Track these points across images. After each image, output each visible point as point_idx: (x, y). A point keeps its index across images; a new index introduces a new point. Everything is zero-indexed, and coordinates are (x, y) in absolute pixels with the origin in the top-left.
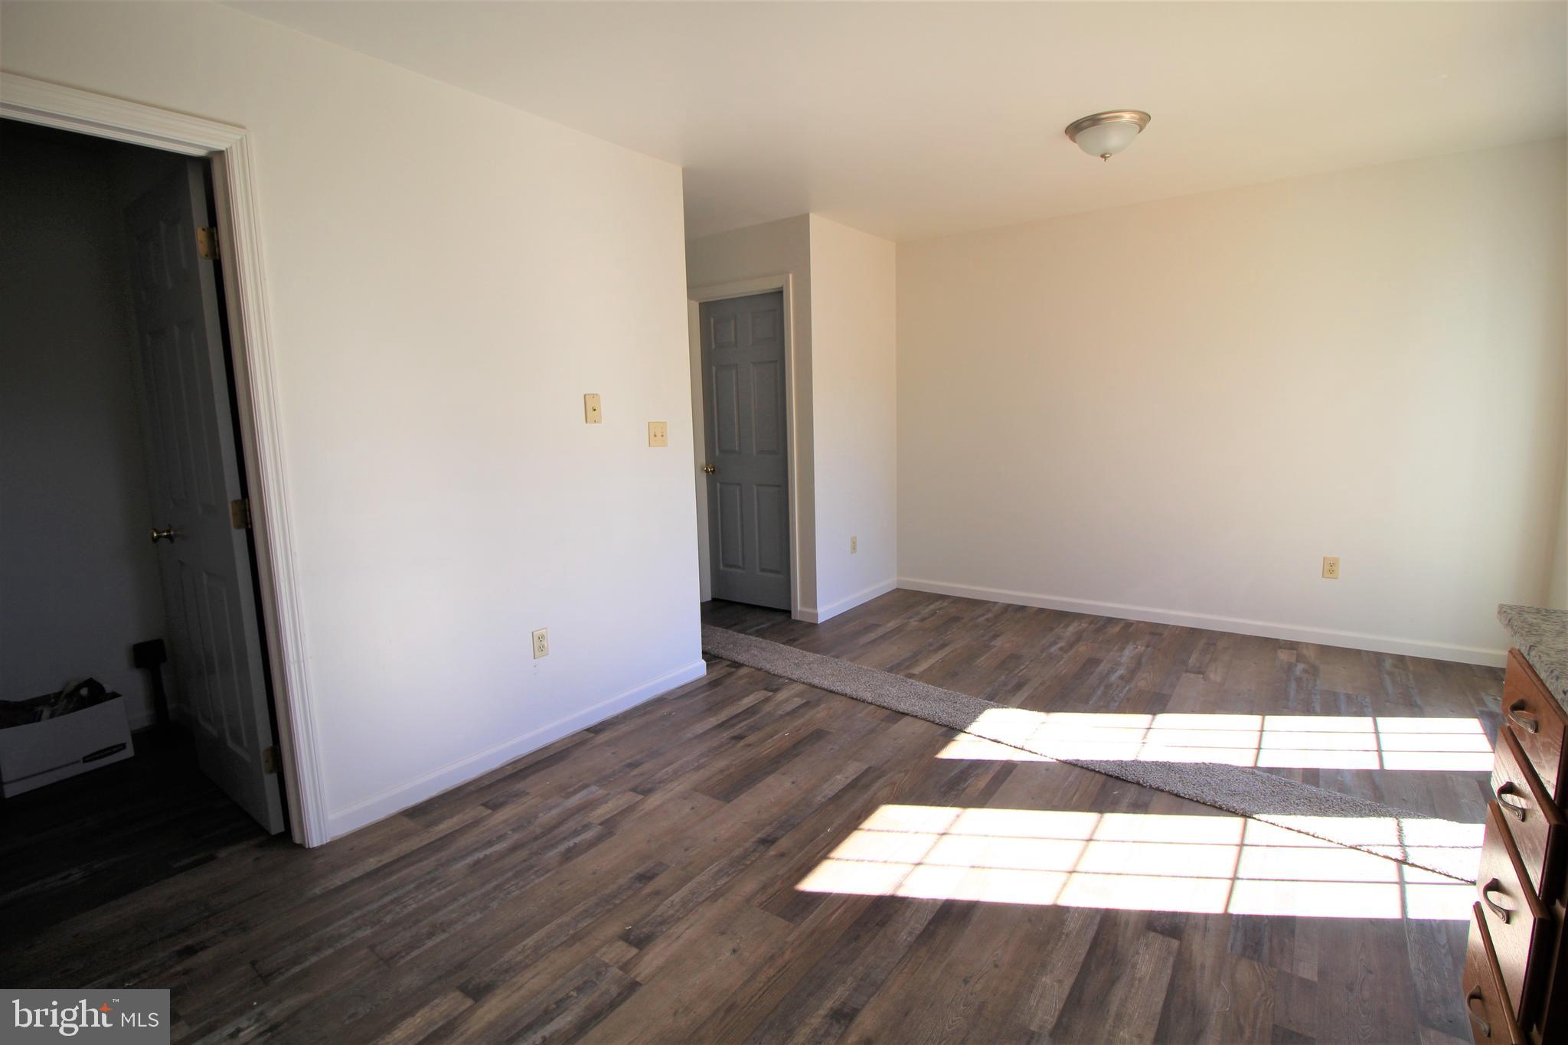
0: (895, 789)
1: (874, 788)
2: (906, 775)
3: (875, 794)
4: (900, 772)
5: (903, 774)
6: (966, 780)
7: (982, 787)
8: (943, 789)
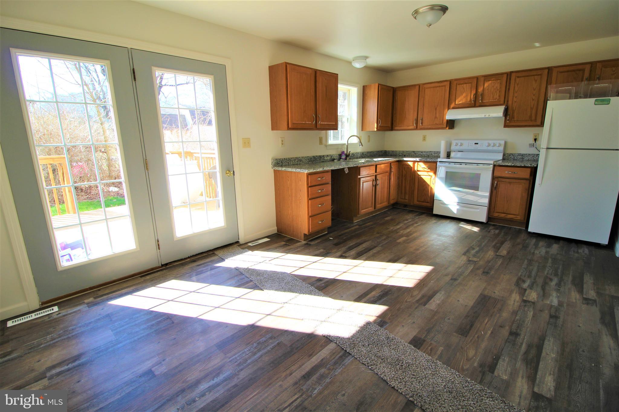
0: (411, 294)
1: (420, 296)
2: (407, 300)
3: (419, 293)
4: (409, 302)
5: (408, 301)
6: (380, 295)
7: (374, 292)
8: (390, 292)
